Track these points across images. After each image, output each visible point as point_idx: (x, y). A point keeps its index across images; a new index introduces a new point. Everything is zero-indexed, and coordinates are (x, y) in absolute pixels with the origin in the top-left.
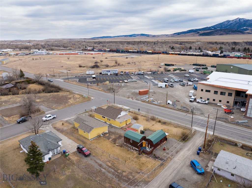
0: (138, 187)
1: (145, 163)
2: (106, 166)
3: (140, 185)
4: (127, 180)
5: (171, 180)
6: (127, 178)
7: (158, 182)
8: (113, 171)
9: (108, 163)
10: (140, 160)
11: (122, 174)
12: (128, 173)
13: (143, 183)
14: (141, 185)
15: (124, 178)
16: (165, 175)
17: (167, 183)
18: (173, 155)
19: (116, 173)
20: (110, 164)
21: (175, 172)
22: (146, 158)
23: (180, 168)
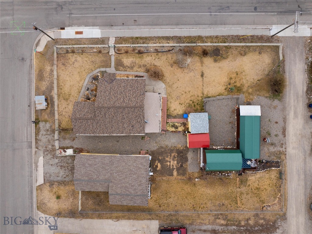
0: (279, 229)
1: (258, 185)
2: (221, 227)
3: (280, 226)
4: (261, 228)
5: (305, 195)
6: (259, 226)
7: (293, 207)
8: (235, 227)
9: (218, 221)
10: (249, 185)
11: (248, 224)
12: (254, 218)
13: (280, 220)
14: (279, 224)
15: (256, 228)
16: (294, 189)
17: (304, 202)
18: (282, 144)
19: (242, 228)
20: (223, 222)
21: (302, 177)
22: (253, 174)
23: (304, 165)
